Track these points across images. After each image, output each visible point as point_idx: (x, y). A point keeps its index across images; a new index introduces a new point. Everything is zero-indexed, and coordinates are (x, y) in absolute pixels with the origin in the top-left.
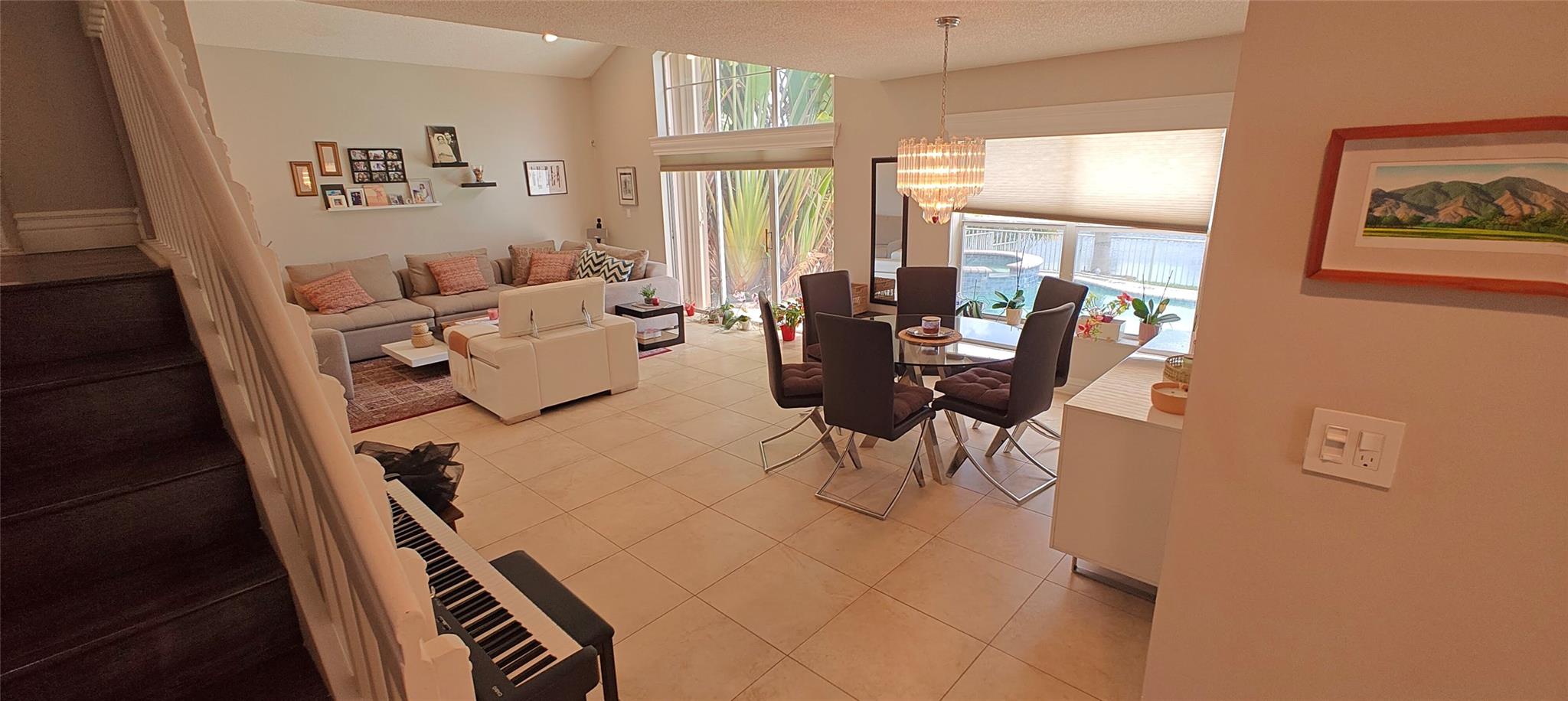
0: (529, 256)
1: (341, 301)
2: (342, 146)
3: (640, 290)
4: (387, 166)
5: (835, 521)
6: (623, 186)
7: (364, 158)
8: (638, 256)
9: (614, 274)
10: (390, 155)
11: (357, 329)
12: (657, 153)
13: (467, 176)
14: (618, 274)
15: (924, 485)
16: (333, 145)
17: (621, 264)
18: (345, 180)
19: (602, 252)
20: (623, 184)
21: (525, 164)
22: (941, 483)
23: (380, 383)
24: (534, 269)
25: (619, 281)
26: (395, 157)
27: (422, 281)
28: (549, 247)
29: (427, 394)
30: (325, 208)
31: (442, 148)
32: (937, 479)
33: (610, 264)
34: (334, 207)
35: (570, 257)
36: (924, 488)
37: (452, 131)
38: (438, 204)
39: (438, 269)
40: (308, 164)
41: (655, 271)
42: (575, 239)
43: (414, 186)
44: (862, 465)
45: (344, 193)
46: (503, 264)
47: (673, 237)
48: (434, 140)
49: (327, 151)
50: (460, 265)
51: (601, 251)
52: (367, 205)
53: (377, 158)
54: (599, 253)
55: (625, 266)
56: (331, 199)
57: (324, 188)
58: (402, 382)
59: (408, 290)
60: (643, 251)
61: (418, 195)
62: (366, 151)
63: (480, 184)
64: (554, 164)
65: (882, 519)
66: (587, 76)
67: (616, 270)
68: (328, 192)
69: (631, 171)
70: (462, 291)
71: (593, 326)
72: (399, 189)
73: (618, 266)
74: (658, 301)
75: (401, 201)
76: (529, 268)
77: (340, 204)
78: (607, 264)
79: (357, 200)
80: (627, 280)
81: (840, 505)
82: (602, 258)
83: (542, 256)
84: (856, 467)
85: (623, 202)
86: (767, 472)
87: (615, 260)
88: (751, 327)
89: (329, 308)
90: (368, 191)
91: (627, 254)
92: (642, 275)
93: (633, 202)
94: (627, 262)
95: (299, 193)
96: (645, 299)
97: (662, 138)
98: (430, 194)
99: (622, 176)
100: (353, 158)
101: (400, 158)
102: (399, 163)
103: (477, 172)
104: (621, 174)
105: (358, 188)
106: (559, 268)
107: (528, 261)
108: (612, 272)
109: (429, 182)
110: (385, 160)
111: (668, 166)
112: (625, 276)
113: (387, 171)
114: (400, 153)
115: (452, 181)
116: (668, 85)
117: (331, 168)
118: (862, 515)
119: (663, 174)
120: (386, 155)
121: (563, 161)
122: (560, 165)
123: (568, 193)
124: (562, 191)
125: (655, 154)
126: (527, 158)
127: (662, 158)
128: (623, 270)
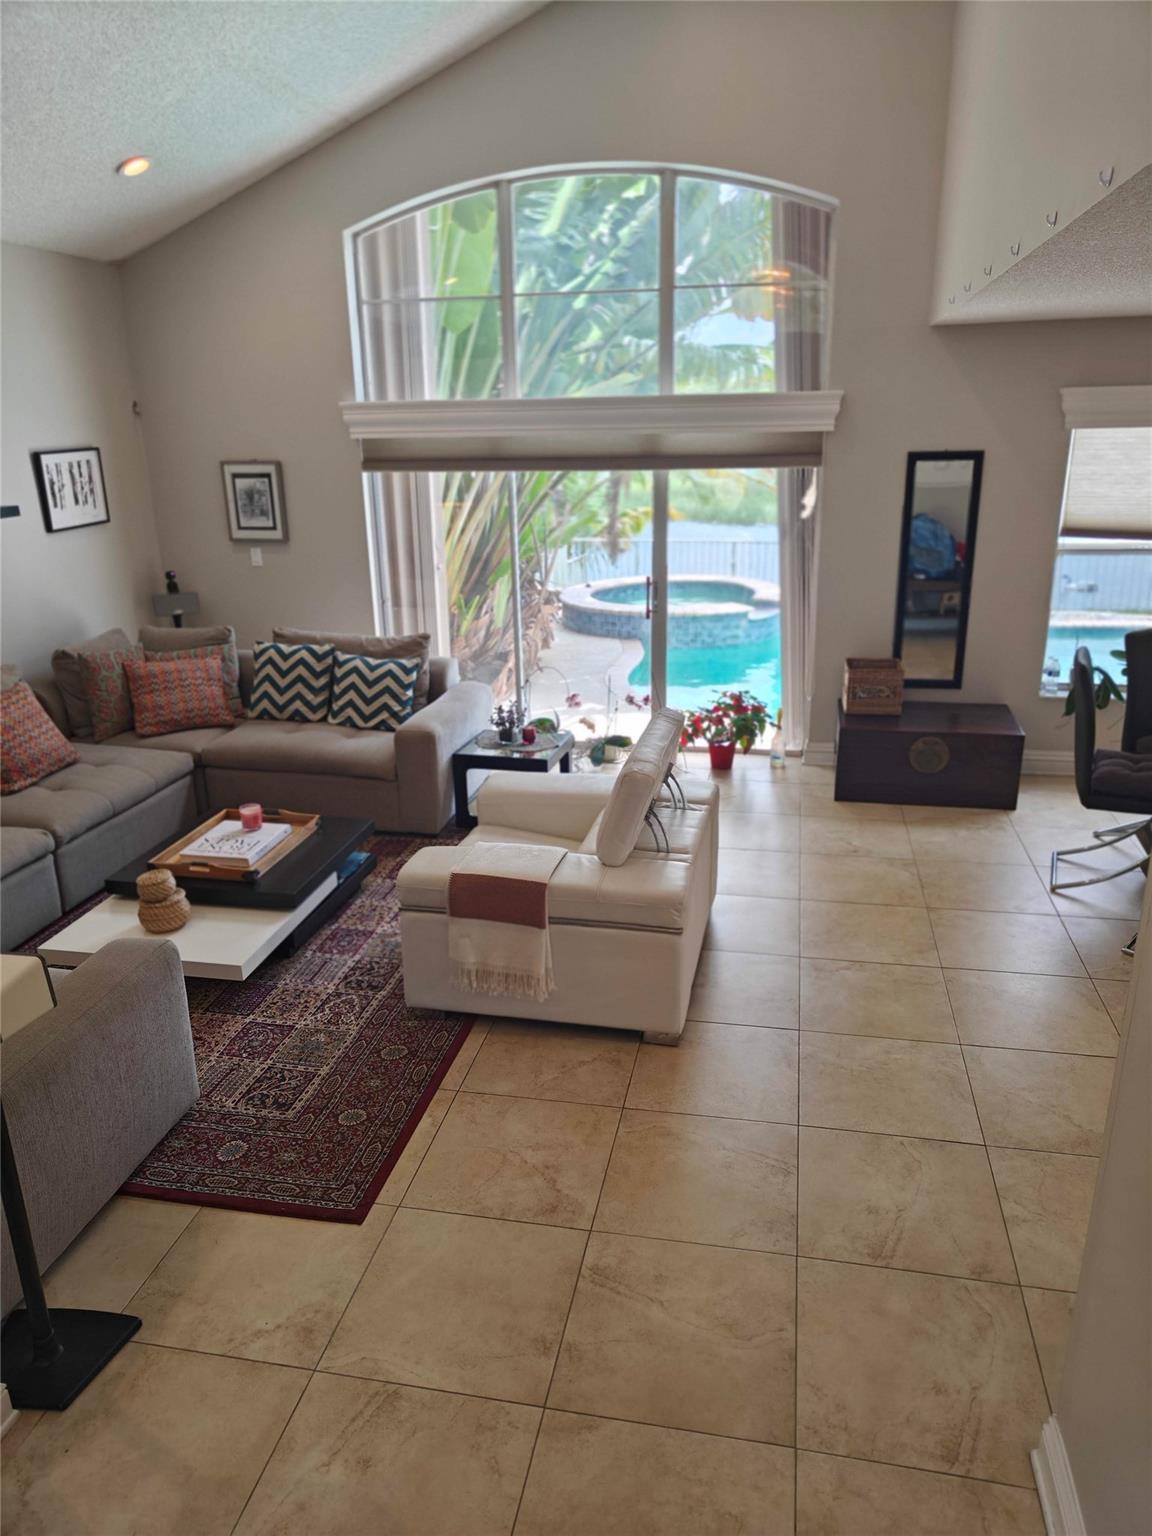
0: (118, 670)
6: (242, 502)
12: (359, 433)
19: (327, 647)
20: (242, 496)
21: (36, 459)
24: (145, 700)
47: (384, 602)
60: (426, 638)
64: (83, 456)
67: (390, 681)
69: (271, 469)
73: (390, 673)
76: (130, 697)
80: (413, 698)
82: (329, 660)
83: (152, 668)
85: (240, 534)
99: (239, 482)
104: (235, 476)
107: (119, 683)
111: (378, 458)
116: (365, 296)
119: (365, 476)
121: (97, 449)
122: (92, 456)
123: (111, 518)
124: (103, 517)
125: (353, 437)
126: (38, 446)
127: (368, 444)
128: (407, 680)
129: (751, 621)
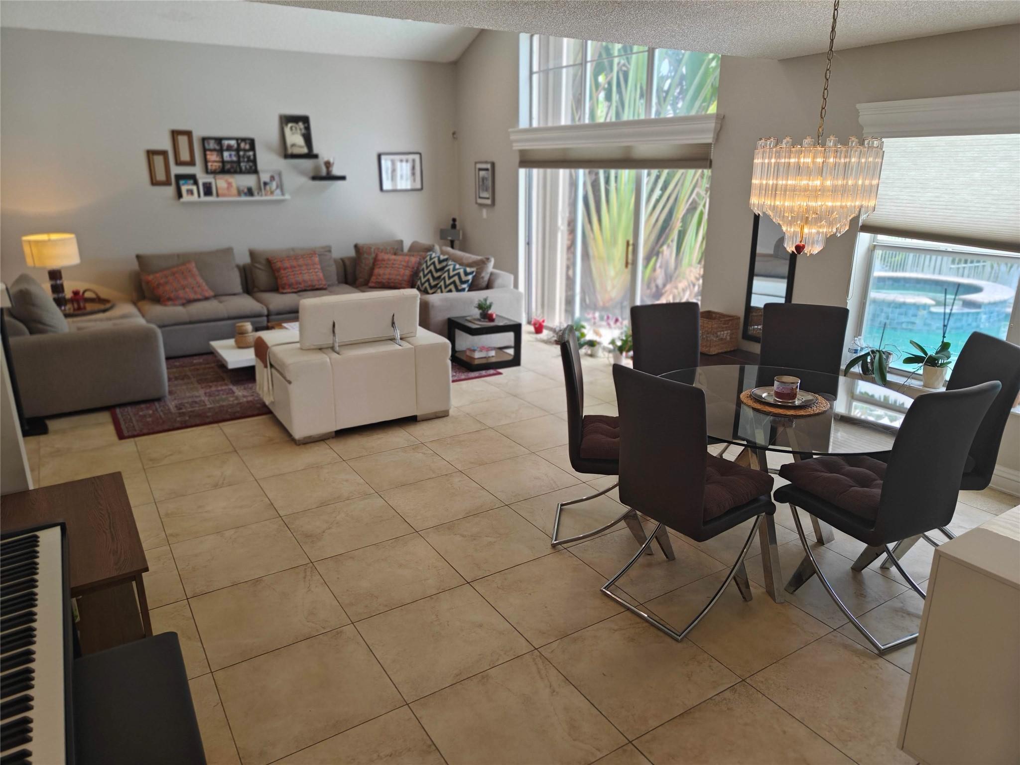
0: (373, 255)
1: (181, 293)
2: (198, 134)
3: (476, 303)
4: (239, 156)
5: (616, 631)
6: (481, 183)
7: (217, 147)
8: (481, 265)
9: (454, 282)
10: (242, 145)
11: (191, 323)
12: (518, 146)
13: (317, 168)
14: (458, 282)
15: (751, 599)
16: (189, 134)
17: (461, 271)
18: (197, 170)
19: (446, 257)
20: (481, 180)
21: (379, 157)
22: (774, 600)
23: (200, 382)
24: (376, 271)
25: (458, 290)
26: (247, 147)
27: (262, 277)
28: (397, 248)
29: (237, 398)
30: (177, 197)
31: (295, 139)
32: (770, 593)
33: (451, 270)
34: (186, 198)
35: (414, 260)
36: (749, 603)
37: (305, 120)
38: (287, 197)
39: (279, 265)
40: (164, 153)
41: (499, 282)
42: (425, 239)
43: (265, 177)
44: (676, 556)
45: (196, 183)
46: (347, 263)
47: (528, 244)
48: (287, 130)
49: (183, 141)
50: (301, 262)
51: (444, 255)
52: (218, 195)
53: (229, 148)
54: (442, 257)
55: (466, 274)
56: (184, 189)
57: (179, 177)
58: (220, 383)
59: (249, 287)
60: (488, 259)
61: (268, 187)
62: (219, 140)
63: (330, 177)
64: (411, 157)
65: (677, 640)
66: (453, 58)
67: (456, 278)
68: (181, 182)
69: (489, 166)
70: (299, 289)
71: (403, 343)
72: (248, 181)
73: (458, 274)
74: (494, 316)
75: (250, 192)
76: (372, 269)
77: (192, 195)
78: (448, 270)
79: (208, 191)
80: (467, 289)
81: (628, 609)
82: (444, 264)
83: (386, 257)
84: (667, 558)
85: (480, 201)
86: (554, 546)
87: (458, 266)
88: (600, 353)
89: (170, 299)
90: (221, 183)
91: (470, 261)
92: (484, 284)
93: (489, 202)
94: (469, 270)
95: (154, 181)
96: (481, 314)
97: (525, 131)
98: (280, 186)
100: (207, 147)
101: (253, 147)
102: (251, 153)
103: (328, 164)
104: (480, 169)
105: (209, 179)
106: (402, 271)
107: (371, 261)
108: (452, 280)
109: (280, 174)
110: (238, 150)
111: (528, 161)
112: (465, 286)
113: (239, 162)
114: (252, 142)
115: (303, 173)
116: (535, 68)
117: (185, 156)
118: (652, 629)
119: (522, 172)
120: (239, 145)
121: (420, 154)
122: (417, 157)
123: (424, 189)
124: (419, 186)
125: (514, 148)
126: (381, 150)
127: (522, 152)
128: (464, 278)
129: (931, 313)
